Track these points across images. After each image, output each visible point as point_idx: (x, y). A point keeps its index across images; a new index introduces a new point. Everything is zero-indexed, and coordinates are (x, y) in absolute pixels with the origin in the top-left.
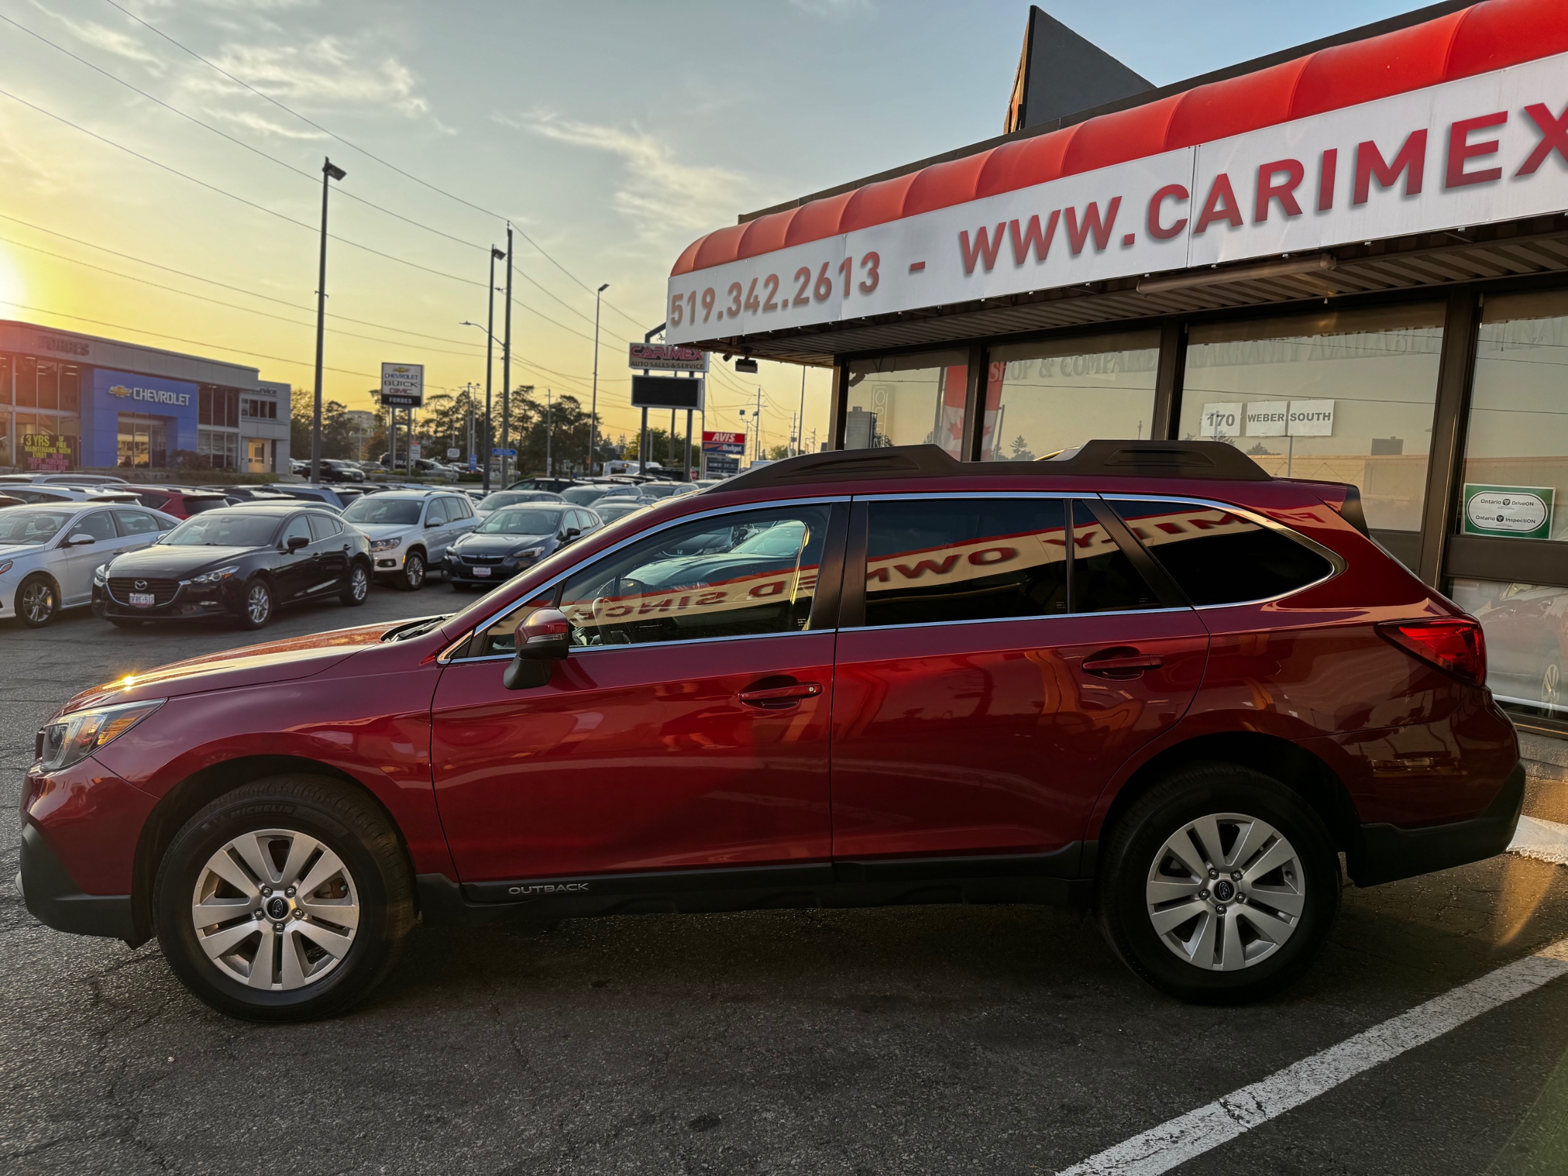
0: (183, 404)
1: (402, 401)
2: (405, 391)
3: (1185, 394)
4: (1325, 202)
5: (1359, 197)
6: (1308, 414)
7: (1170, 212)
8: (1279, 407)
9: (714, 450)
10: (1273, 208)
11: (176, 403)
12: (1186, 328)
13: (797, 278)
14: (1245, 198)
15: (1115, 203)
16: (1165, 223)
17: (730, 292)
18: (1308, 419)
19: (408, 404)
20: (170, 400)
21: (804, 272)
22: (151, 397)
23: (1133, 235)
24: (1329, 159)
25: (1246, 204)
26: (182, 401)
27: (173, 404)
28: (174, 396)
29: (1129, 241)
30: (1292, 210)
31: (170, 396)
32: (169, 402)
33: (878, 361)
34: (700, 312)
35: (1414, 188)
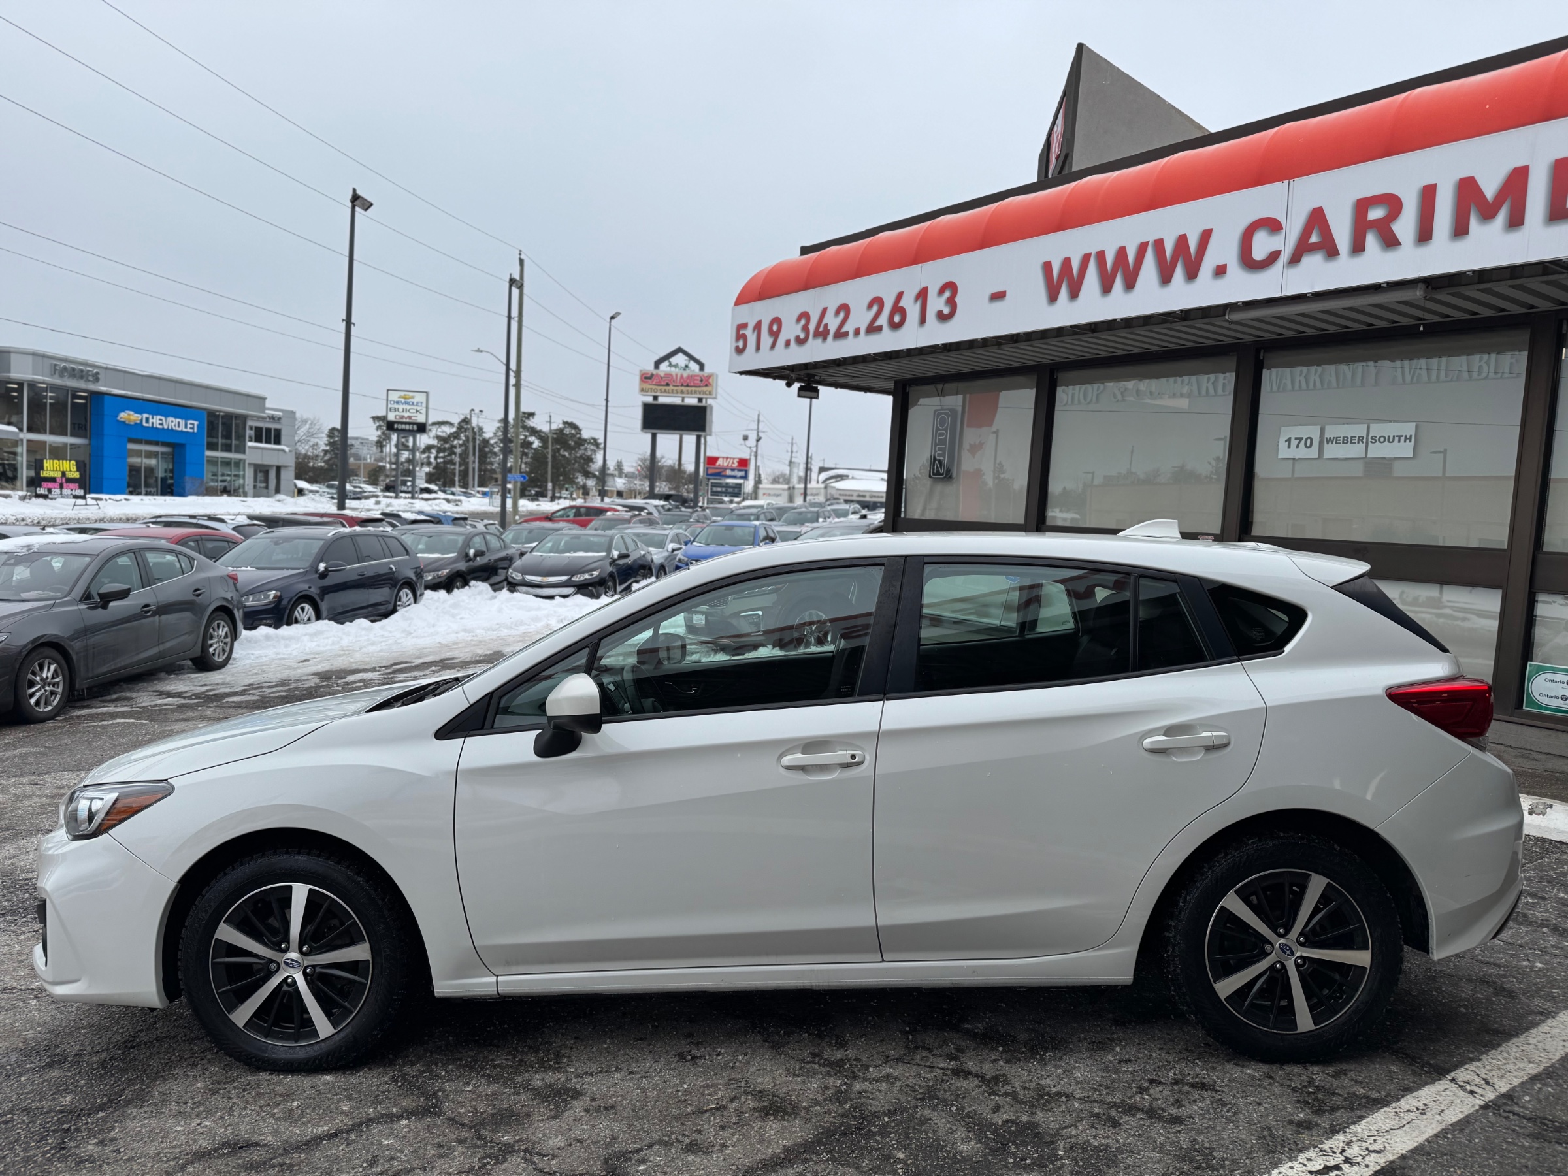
0: (191, 431)
1: (407, 427)
2: (410, 417)
3: (1261, 418)
4: (1425, 234)
5: (1460, 230)
6: (1389, 437)
7: (1262, 245)
8: (1359, 430)
9: (719, 474)
10: (1372, 241)
11: (184, 430)
12: (1262, 354)
13: (870, 306)
14: (1342, 231)
15: (1206, 236)
16: (1259, 253)
17: (799, 320)
18: (1389, 441)
19: (413, 431)
20: (179, 426)
21: (878, 301)
22: (160, 424)
23: (1225, 266)
24: (1428, 194)
25: (1342, 235)
26: (191, 428)
27: (182, 431)
28: (182, 422)
29: (1220, 271)
30: (1390, 242)
31: (179, 423)
32: (177, 429)
33: (940, 386)
34: (766, 340)
35: (1516, 221)
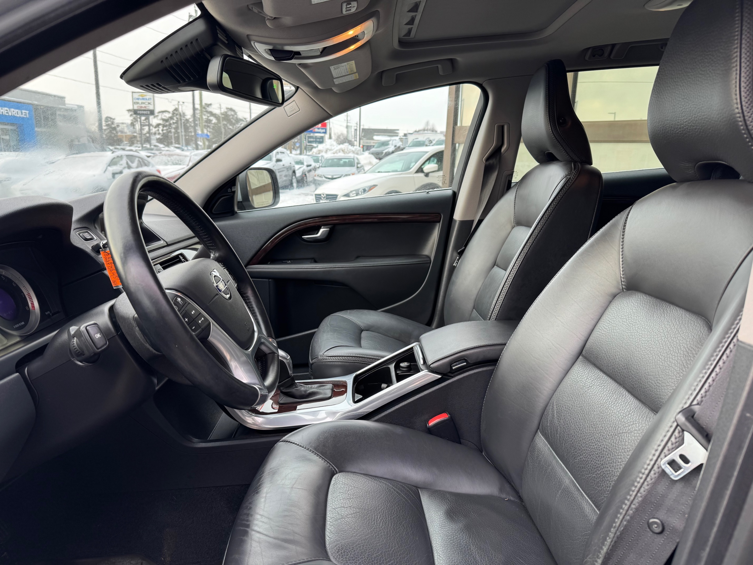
0: (25, 117)
1: (145, 112)
2: (145, 107)
11: (21, 116)
19: (147, 114)
20: (19, 114)
22: (7, 113)
26: (24, 115)
27: (20, 117)
28: (19, 111)
31: (17, 112)
32: (16, 115)
